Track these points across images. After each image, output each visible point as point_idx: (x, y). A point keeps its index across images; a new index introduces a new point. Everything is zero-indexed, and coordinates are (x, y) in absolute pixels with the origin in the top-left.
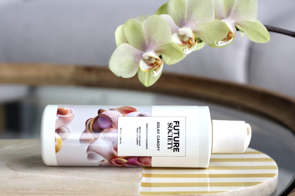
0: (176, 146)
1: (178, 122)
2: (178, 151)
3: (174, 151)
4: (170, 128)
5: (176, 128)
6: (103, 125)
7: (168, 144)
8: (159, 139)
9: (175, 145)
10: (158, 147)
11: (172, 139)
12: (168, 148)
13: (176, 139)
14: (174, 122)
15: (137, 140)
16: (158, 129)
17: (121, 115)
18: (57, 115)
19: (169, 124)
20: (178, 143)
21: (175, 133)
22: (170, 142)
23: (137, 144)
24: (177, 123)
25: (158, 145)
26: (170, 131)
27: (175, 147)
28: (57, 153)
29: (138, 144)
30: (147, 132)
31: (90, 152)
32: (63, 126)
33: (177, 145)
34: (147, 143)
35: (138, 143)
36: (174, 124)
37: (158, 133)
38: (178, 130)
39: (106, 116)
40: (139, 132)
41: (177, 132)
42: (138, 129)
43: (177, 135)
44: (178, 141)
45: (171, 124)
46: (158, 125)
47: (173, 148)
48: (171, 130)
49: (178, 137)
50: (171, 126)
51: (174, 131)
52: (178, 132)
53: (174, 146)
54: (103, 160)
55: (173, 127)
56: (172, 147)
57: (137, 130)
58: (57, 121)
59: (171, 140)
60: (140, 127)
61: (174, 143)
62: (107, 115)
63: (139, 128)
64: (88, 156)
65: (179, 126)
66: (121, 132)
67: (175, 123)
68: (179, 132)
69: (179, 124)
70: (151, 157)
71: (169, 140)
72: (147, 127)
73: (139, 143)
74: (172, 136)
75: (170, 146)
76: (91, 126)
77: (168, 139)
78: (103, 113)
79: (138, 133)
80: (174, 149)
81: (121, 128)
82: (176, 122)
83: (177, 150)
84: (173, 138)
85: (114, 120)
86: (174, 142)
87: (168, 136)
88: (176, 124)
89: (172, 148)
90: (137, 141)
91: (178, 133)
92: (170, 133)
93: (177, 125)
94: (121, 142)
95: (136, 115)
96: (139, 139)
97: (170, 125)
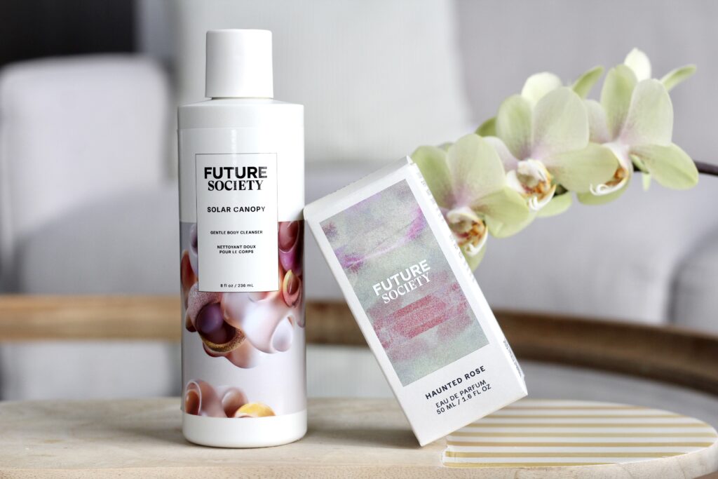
0: (254, 173)
1: (206, 169)
2: (266, 168)
3: (266, 177)
4: (219, 186)
5: (218, 174)
6: (216, 320)
7: (250, 188)
8: (242, 208)
9: (252, 176)
10: (258, 209)
11: (240, 182)
12: (259, 188)
14: (206, 177)
15: (243, 252)
16: (220, 210)
17: (195, 285)
18: (200, 415)
19: (211, 188)
20: (249, 168)
21: (229, 177)
22: (247, 185)
23: (252, 252)
24: (208, 171)
25: (253, 209)
26: (224, 186)
27: (257, 174)
28: (275, 413)
29: (253, 249)
30: (228, 233)
31: (272, 348)
32: (220, 401)
33: (252, 171)
34: (250, 232)
35: (249, 251)
36: (210, 177)
37: (229, 209)
38: (221, 169)
39: (198, 316)
40: (228, 249)
41: (225, 172)
42: (222, 250)
43: (233, 172)
44: (244, 168)
45: (210, 185)
46: (214, 210)
47: (260, 180)
48: (222, 183)
49: (237, 168)
50: (214, 185)
51: (224, 179)
52: (226, 170)
53: (255, 177)
54: (289, 319)
55: (215, 180)
56: (257, 181)
57: (224, 252)
58: (211, 415)
59: (243, 183)
60: (218, 247)
61: (249, 177)
62: (196, 313)
63: (220, 249)
64: (279, 350)
65: (214, 169)
66: (229, 286)
67: (208, 175)
68: (225, 168)
69: (210, 168)
70: (280, 224)
71: (243, 188)
72: (217, 233)
73: (250, 249)
74: (235, 182)
75: (255, 185)
76: (218, 346)
77: (240, 189)
78: (193, 320)
79: (230, 252)
80: (260, 177)
81: (222, 286)
82: (206, 173)
83: (262, 170)
84: (238, 180)
85: (206, 300)
86: (246, 178)
87: (235, 189)
88: (210, 173)
89: (260, 182)
90: (246, 251)
91: (229, 169)
92: (229, 185)
93: (212, 171)
94: (249, 285)
95: (194, 254)
96: (242, 249)
97: (212, 186)
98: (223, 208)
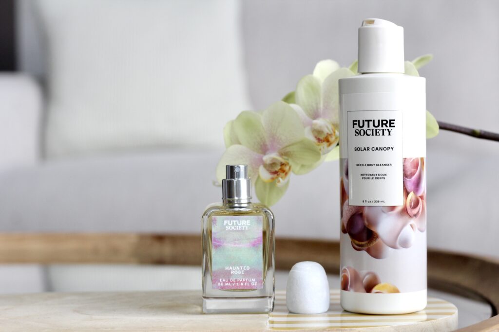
0: (386, 124)
1: (354, 121)
2: (394, 120)
3: (394, 126)
4: (362, 133)
5: (361, 125)
6: (359, 226)
7: (383, 134)
8: (377, 148)
9: (384, 126)
10: (388, 149)
11: (376, 130)
12: (389, 134)
13: (376, 124)
14: (354, 127)
15: (378, 178)
16: (363, 149)
17: (347, 201)
18: (349, 291)
19: (357, 135)
20: (382, 121)
21: (369, 126)
22: (381, 132)
23: (384, 178)
24: (355, 122)
25: (385, 149)
26: (365, 133)
28: (400, 289)
29: (385, 176)
30: (368, 165)
31: (398, 245)
32: (362, 282)
33: (385, 122)
34: (383, 165)
35: (382, 178)
36: (357, 127)
37: (368, 149)
38: (363, 121)
39: (348, 222)
40: (368, 177)
41: (366, 123)
42: (364, 177)
43: (371, 123)
44: (379, 121)
45: (356, 132)
46: (359, 149)
47: (390, 128)
48: (364, 131)
49: (374, 121)
50: (359, 132)
51: (366, 128)
52: (367, 122)
53: (387, 126)
54: (411, 225)
55: (360, 129)
56: (388, 130)
57: (365, 178)
58: (356, 291)
59: (378, 131)
60: (361, 175)
61: (382, 126)
62: (347, 220)
63: (363, 176)
64: (403, 247)
65: (359, 121)
66: (368, 202)
67: (355, 126)
68: (366, 121)
69: (356, 121)
70: (405, 159)
71: (378, 134)
72: (361, 165)
73: (383, 176)
74: (373, 130)
75: (386, 133)
76: (360, 243)
77: (376, 135)
78: (345, 226)
79: (369, 178)
80: (390, 126)
81: (363, 201)
82: (354, 124)
83: (392, 122)
84: (375, 128)
85: (354, 211)
86: (380, 127)
87: (373, 135)
88: (356, 124)
89: (390, 130)
90: (380, 178)
91: (368, 121)
92: (369, 132)
93: (357, 123)
94: (382, 201)
95: (347, 181)
96: (378, 176)
97: (358, 133)
98: (365, 148)
